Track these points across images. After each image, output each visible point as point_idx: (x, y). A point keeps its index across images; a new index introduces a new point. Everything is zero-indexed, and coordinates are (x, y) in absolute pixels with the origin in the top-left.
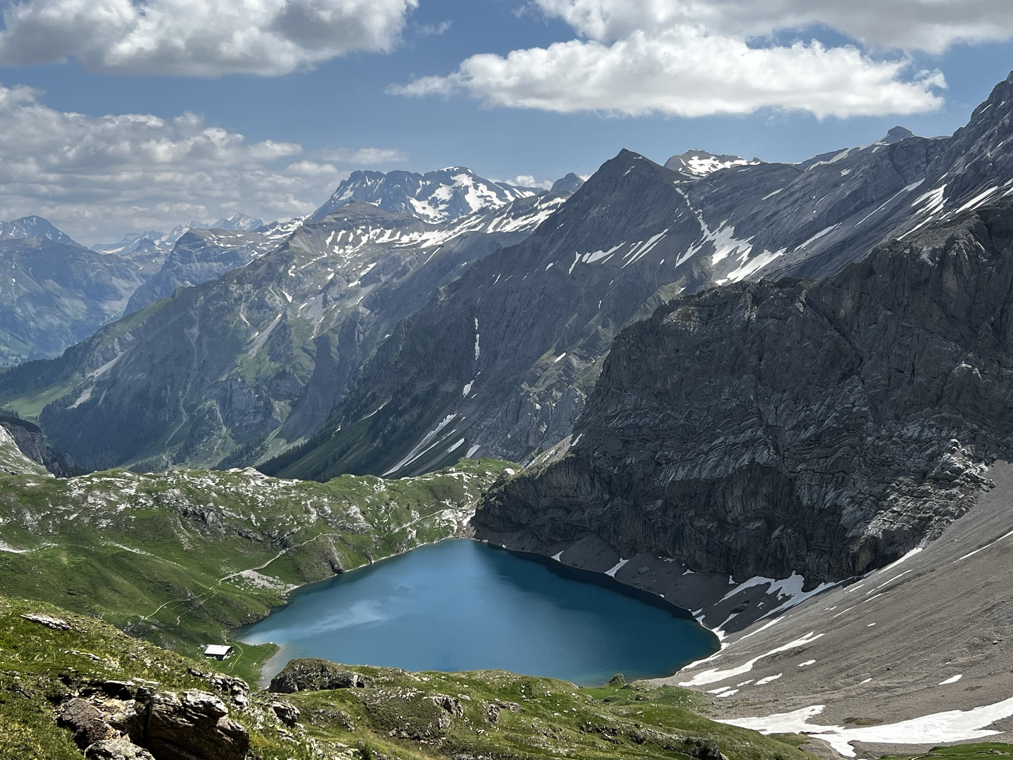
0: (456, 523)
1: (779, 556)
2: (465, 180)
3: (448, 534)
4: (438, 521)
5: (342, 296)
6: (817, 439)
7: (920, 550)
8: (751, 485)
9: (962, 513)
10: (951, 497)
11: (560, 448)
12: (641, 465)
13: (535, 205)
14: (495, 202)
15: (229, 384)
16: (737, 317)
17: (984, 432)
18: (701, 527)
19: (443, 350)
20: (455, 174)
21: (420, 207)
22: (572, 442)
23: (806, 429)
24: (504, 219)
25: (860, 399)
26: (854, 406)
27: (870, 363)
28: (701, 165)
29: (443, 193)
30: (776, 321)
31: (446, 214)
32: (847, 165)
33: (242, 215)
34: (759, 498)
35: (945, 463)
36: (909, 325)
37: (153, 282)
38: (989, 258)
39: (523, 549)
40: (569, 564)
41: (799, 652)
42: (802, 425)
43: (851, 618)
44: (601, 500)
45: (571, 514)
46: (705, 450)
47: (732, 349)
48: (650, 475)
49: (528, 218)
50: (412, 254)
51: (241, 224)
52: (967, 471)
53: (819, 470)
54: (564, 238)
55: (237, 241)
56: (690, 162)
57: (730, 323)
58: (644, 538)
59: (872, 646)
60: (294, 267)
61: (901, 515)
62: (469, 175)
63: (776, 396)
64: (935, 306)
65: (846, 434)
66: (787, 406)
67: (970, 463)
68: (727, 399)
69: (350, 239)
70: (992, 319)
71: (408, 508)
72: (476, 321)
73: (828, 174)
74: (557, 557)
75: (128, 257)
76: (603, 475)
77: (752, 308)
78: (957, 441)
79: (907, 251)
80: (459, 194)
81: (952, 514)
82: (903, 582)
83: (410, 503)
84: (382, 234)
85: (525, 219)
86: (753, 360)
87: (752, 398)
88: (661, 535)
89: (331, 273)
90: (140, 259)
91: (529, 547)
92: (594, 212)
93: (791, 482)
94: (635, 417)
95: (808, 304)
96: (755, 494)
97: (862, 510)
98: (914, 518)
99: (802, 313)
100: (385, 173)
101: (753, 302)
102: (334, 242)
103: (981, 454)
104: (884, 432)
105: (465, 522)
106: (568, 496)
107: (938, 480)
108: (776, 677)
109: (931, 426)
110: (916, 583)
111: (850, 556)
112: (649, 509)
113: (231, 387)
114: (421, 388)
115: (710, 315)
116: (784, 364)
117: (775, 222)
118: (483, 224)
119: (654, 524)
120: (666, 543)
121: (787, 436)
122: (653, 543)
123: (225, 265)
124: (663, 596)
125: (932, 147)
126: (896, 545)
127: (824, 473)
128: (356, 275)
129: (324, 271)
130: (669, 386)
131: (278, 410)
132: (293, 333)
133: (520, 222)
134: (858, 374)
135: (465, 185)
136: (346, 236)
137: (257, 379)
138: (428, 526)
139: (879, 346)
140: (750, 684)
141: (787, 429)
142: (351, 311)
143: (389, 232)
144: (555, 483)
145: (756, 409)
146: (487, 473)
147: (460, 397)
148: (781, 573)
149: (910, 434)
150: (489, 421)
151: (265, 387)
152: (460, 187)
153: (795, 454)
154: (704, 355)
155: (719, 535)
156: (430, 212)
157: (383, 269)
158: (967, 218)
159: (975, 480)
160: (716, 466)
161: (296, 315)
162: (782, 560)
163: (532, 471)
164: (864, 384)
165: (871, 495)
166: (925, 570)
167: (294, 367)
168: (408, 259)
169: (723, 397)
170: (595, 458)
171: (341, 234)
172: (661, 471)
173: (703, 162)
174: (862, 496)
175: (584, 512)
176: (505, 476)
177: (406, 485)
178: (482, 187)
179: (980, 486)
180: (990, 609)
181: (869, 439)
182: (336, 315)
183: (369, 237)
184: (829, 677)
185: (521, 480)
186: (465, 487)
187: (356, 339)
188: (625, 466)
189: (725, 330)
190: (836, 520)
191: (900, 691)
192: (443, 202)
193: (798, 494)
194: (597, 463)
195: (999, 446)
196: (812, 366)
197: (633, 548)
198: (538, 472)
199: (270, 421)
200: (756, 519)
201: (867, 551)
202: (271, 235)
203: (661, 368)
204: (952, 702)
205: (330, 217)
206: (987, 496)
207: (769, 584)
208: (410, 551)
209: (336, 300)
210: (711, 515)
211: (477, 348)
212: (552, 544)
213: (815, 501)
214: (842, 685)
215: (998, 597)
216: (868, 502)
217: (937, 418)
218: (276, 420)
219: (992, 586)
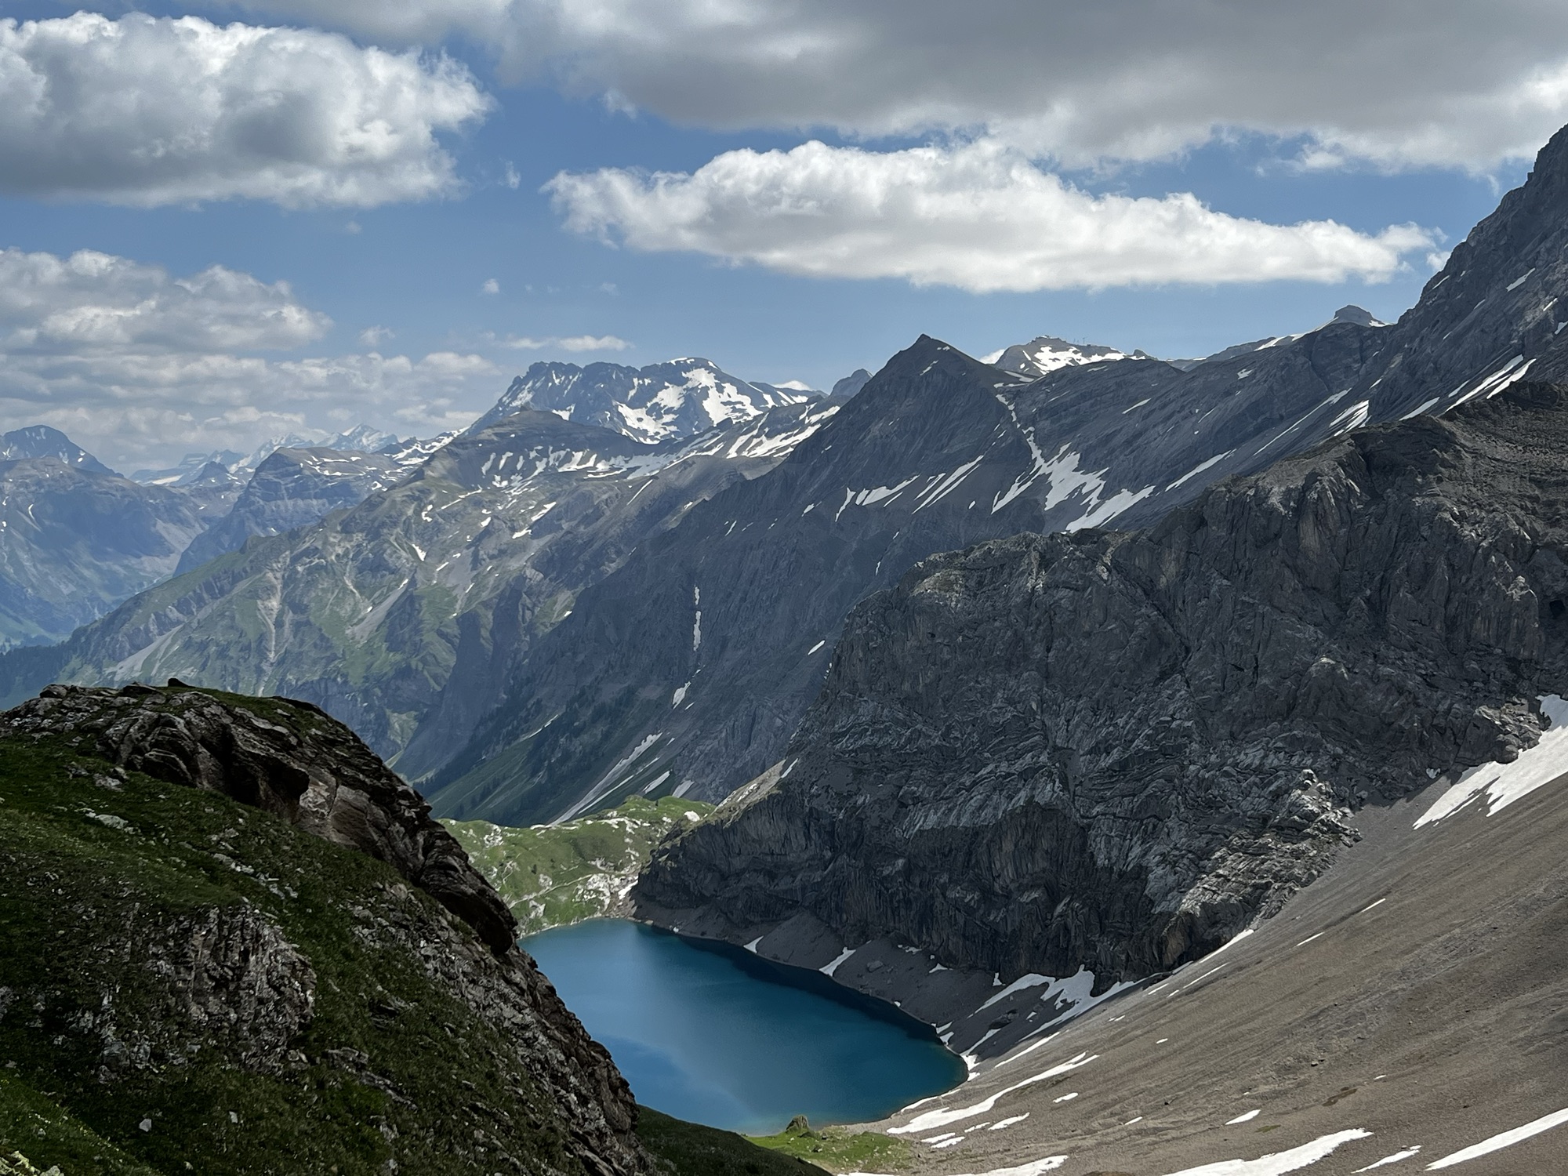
0: (608, 894)
1: (1063, 944)
2: (702, 378)
3: (595, 911)
4: (580, 892)
5: (502, 553)
6: (1123, 766)
7: (1251, 932)
8: (1027, 836)
9: (1311, 878)
10: (1297, 855)
11: (764, 781)
12: (877, 806)
13: (801, 417)
14: (748, 411)
15: (323, 686)
16: (1017, 587)
17: (1351, 759)
18: (956, 899)
19: (644, 635)
20: (688, 368)
21: (633, 417)
22: (781, 773)
23: (1108, 753)
24: (753, 437)
25: (1181, 708)
26: (1174, 719)
27: (1198, 655)
28: (1054, 360)
29: (670, 397)
30: (1071, 594)
31: (673, 428)
32: (1248, 363)
33: (365, 428)
34: (1038, 855)
35: (1293, 804)
36: (1251, 601)
37: (222, 527)
38: (1367, 505)
39: (703, 934)
40: (768, 956)
41: (1058, 1082)
42: (1102, 747)
43: (1139, 1032)
44: (820, 859)
45: (776, 881)
46: (968, 783)
47: (1009, 633)
48: (890, 822)
49: (790, 436)
50: (612, 489)
51: (364, 440)
52: (1323, 817)
53: (1122, 815)
54: (831, 467)
55: (352, 467)
56: (1038, 355)
57: (1007, 595)
58: (879, 916)
59: (1153, 1071)
60: (430, 507)
61: (1229, 880)
62: (710, 369)
63: (1069, 704)
64: (1287, 572)
65: (1161, 760)
66: (1083, 719)
67: (1329, 804)
68: (1000, 708)
69: (519, 466)
70: (1368, 592)
71: (534, 872)
72: (697, 591)
73: (1218, 377)
74: (752, 947)
75: (183, 491)
76: (823, 822)
77: (1038, 573)
78: (1311, 771)
79: (1251, 492)
80: (694, 400)
81: (1297, 880)
82: (1217, 979)
83: (538, 863)
84: (568, 459)
85: (786, 438)
86: (1038, 650)
87: (1034, 706)
88: (903, 912)
89: (486, 516)
90: (203, 494)
91: (713, 931)
92: (876, 429)
93: (1084, 830)
94: (872, 735)
95: (1115, 568)
96: (1032, 849)
97: (1175, 873)
98: (1246, 885)
99: (1105, 582)
100: (582, 367)
101: (1040, 565)
102: (494, 469)
103: (1345, 791)
104: (1213, 758)
105: (622, 893)
106: (772, 854)
107: (1282, 829)
108: (1020, 1118)
109: (1278, 750)
110: (1233, 981)
111: (1155, 941)
112: (886, 873)
113: (327, 691)
114: (609, 693)
115: (980, 584)
116: (1080, 657)
117: (1138, 447)
118: (721, 445)
119: (892, 895)
120: (910, 924)
121: (1082, 763)
122: (892, 924)
123: (331, 504)
124: (898, 1004)
125: (1368, 338)
126: (1219, 926)
127: (1128, 819)
128: (524, 520)
129: (475, 513)
130: (920, 689)
131: (397, 726)
132: (425, 609)
133: (777, 442)
134: (1182, 672)
135: (703, 385)
136: (512, 461)
137: (366, 679)
138: (563, 898)
139: (1210, 631)
140: (983, 1128)
141: (1081, 752)
142: (515, 575)
143: (579, 455)
144: (753, 834)
145: (1039, 723)
146: (665, 819)
147: (669, 706)
148: (1063, 971)
149: (1248, 761)
150: (709, 745)
151: (378, 691)
152: (695, 389)
153: (1091, 790)
154: (970, 641)
155: (981, 912)
156: (650, 425)
157: (567, 512)
158: (1337, 444)
159: (1334, 830)
160: (981, 808)
161: (430, 580)
162: (1067, 949)
163: (721, 816)
164: (1189, 687)
165: (1190, 852)
166: (1248, 961)
167: (424, 661)
168: (605, 497)
169: (994, 705)
170: (813, 796)
171: (504, 458)
172: (906, 815)
173: (1058, 355)
174: (1177, 853)
175: (795, 877)
176: (683, 823)
177: (534, 837)
178: (729, 388)
179: (1340, 838)
180: (1316, 1016)
181: (1192, 768)
182: (491, 581)
183: (548, 463)
184: (1089, 1115)
185: (704, 829)
186: (627, 840)
187: (520, 618)
188: (855, 808)
189: (999, 605)
190: (1139, 888)
191: (1173, 1134)
192: (669, 411)
193: (1092, 849)
194: (815, 803)
195: (1371, 780)
196: (1118, 660)
197: (863, 933)
198: (730, 816)
199: (384, 744)
200: (1033, 887)
201: (1179, 934)
202: (406, 458)
203: (910, 661)
204: (1235, 1148)
205: (489, 431)
206: (1348, 853)
207: (1046, 985)
208: (532, 936)
209: (492, 557)
210: (971, 881)
211: (697, 632)
212: (746, 927)
213: (1114, 859)
214: (1100, 1127)
215: (1331, 997)
216: (1185, 861)
217: (1286, 737)
218: (394, 742)
219: (1328, 983)
